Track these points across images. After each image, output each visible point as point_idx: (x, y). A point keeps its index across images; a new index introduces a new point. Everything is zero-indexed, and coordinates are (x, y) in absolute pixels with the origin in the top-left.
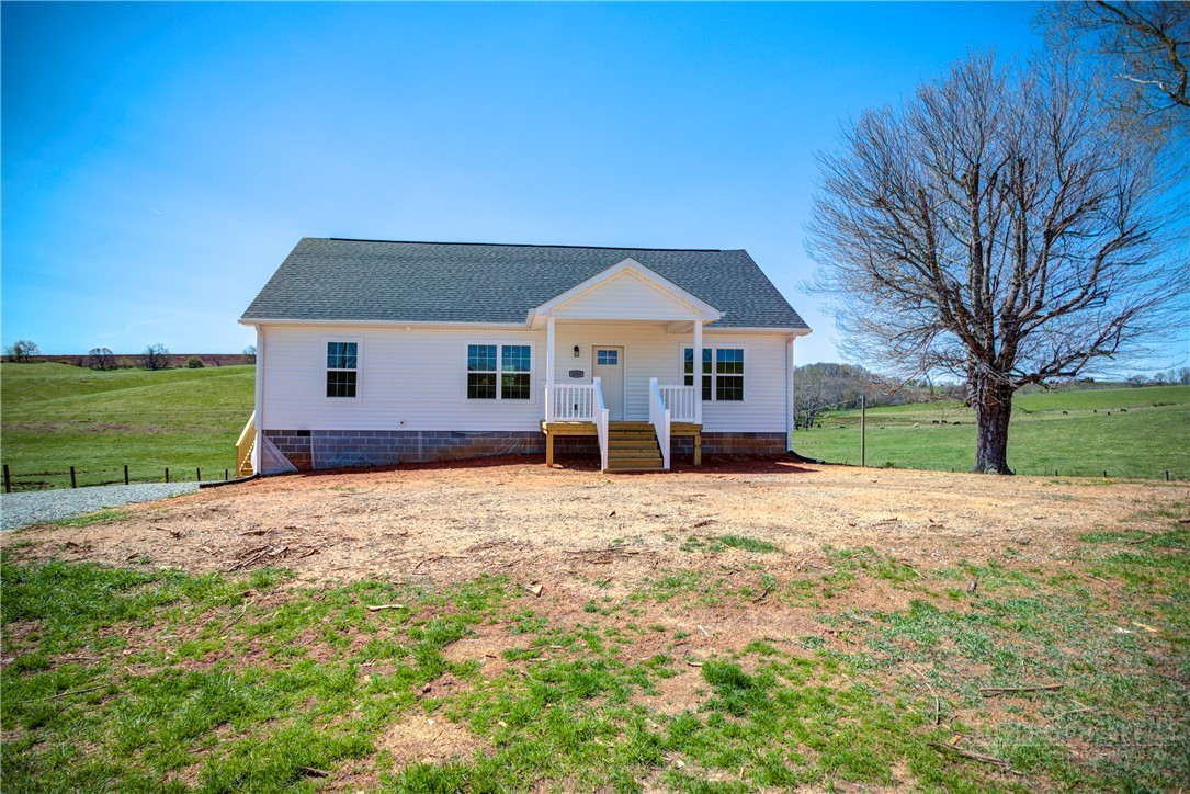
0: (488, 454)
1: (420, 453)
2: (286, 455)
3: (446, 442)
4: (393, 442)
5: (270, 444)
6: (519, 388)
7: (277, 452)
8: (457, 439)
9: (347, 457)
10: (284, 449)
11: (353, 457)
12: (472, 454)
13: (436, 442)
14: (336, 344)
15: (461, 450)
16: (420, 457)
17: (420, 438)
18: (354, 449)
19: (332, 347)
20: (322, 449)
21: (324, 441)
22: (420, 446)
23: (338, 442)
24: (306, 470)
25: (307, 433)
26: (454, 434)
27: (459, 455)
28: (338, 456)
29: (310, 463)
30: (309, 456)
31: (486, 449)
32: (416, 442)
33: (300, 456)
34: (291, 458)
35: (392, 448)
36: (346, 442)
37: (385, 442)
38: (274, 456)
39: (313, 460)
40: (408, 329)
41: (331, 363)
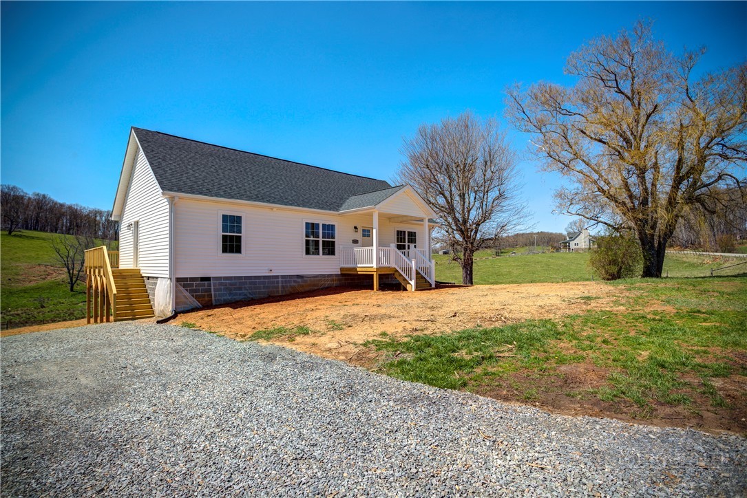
0: (316, 288)
1: (280, 289)
2: (193, 296)
3: (295, 282)
4: (264, 283)
5: (182, 288)
6: (330, 249)
7: (187, 294)
8: (299, 280)
9: (236, 294)
10: (191, 291)
11: (240, 294)
12: (307, 289)
13: (289, 282)
14: (227, 216)
15: (303, 286)
16: (280, 292)
17: (280, 280)
18: (240, 289)
19: (225, 217)
20: (219, 290)
21: (221, 284)
22: (280, 285)
23: (231, 284)
24: (208, 306)
25: (208, 279)
26: (298, 276)
27: (301, 290)
28: (230, 294)
29: (211, 300)
30: (210, 295)
31: (315, 285)
32: (278, 282)
33: (204, 296)
34: (197, 297)
35: (264, 288)
36: (236, 284)
37: (260, 283)
38: (185, 296)
39: (213, 298)
40: (275, 209)
41: (224, 230)
